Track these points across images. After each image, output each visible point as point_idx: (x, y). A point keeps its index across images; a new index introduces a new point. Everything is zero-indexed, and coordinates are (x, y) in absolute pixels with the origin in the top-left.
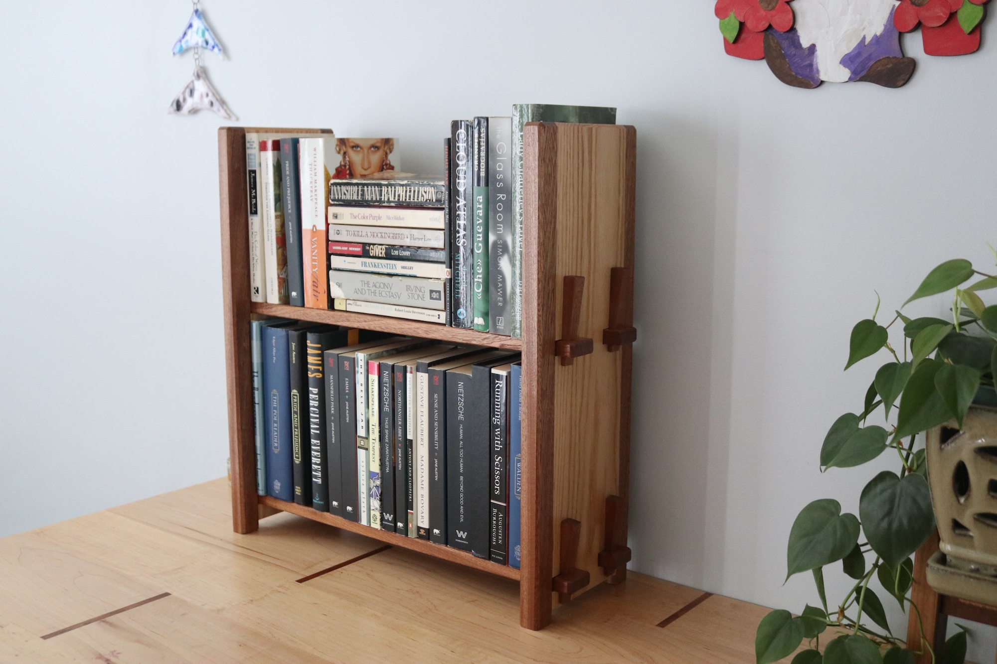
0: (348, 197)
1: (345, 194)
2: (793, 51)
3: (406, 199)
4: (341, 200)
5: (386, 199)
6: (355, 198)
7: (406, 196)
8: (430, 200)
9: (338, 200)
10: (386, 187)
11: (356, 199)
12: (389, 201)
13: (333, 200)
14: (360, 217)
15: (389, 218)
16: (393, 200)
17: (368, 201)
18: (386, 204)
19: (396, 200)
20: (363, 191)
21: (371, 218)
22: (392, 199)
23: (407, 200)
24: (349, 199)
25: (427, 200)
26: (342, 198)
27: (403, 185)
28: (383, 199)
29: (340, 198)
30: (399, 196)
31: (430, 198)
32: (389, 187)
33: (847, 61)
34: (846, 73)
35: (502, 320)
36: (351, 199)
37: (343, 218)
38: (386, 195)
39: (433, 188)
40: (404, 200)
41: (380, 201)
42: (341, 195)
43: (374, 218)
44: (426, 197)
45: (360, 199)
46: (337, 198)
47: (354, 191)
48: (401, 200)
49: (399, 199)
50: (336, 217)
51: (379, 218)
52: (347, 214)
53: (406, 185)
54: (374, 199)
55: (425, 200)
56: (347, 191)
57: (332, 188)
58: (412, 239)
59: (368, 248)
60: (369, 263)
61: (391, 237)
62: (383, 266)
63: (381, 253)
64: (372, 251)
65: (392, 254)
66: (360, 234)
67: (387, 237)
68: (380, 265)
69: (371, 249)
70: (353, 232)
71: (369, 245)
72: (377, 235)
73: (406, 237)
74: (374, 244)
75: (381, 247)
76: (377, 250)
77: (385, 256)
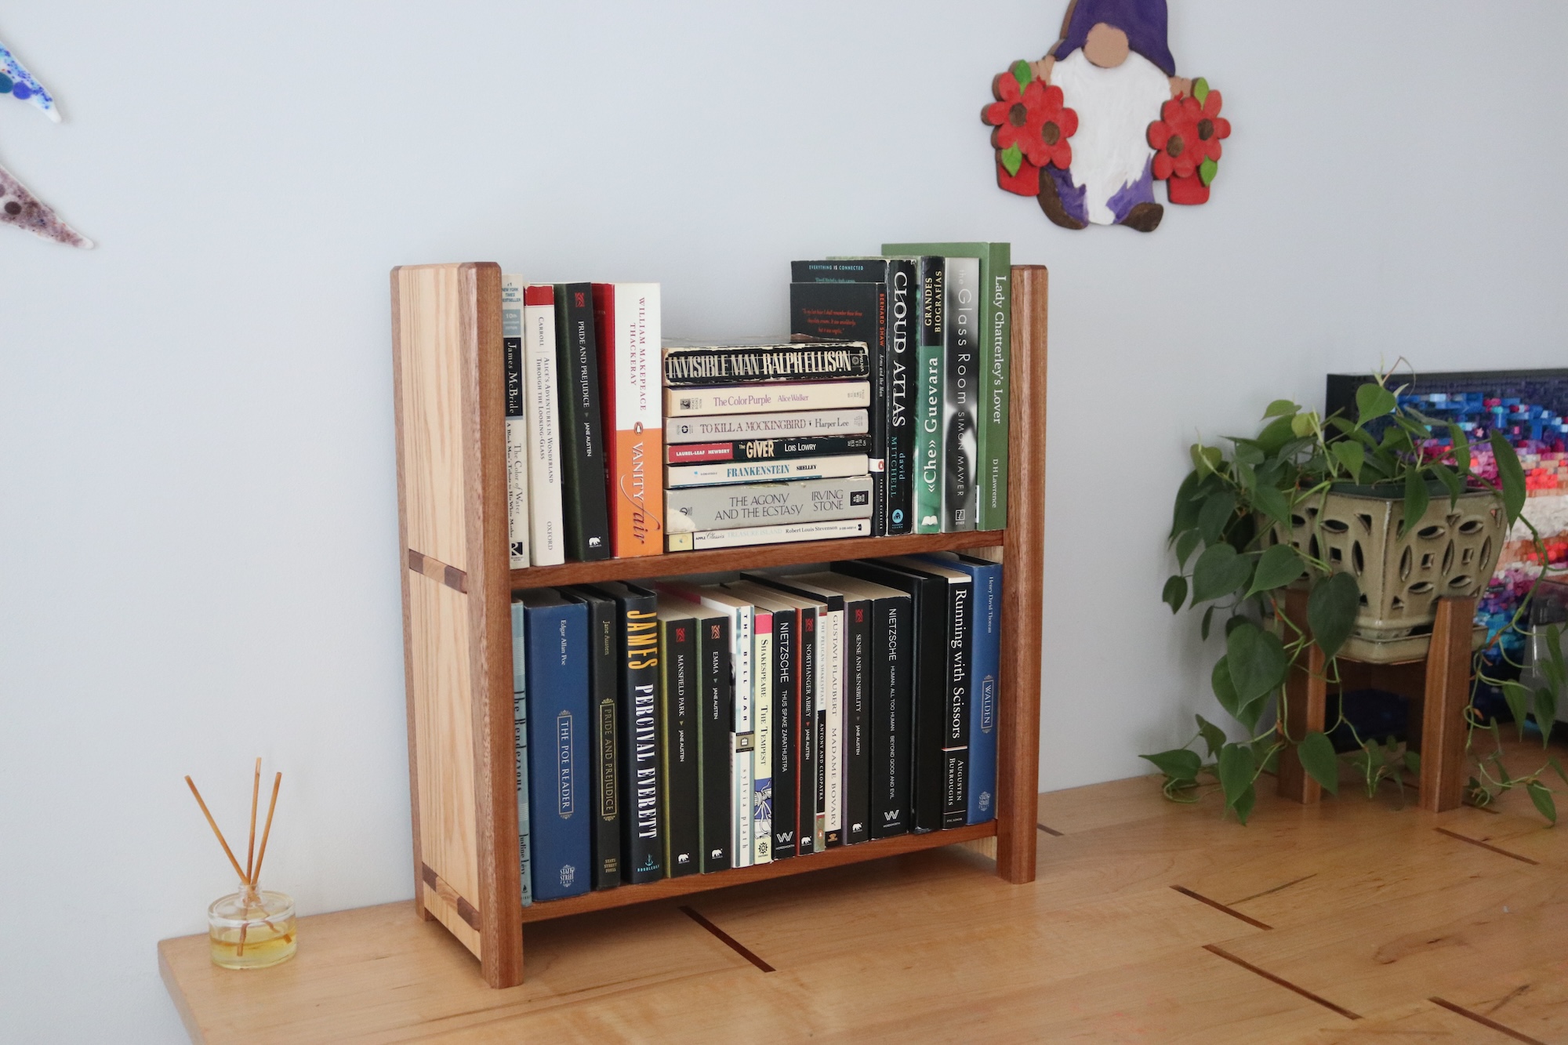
0: (702, 373)
1: (695, 369)
2: (1065, 190)
3: (804, 370)
4: (689, 379)
5: (771, 372)
6: (715, 373)
7: (804, 366)
8: (842, 369)
9: (683, 379)
10: (769, 355)
11: (717, 375)
12: (776, 375)
13: (672, 380)
14: (732, 402)
15: (782, 399)
16: (782, 372)
17: (740, 377)
18: (772, 379)
19: (789, 372)
20: (729, 362)
21: (752, 402)
22: (780, 371)
23: (807, 371)
24: (704, 376)
25: (838, 369)
26: (692, 376)
27: (798, 351)
28: (766, 373)
29: (686, 376)
30: (792, 366)
31: (841, 366)
32: (775, 355)
33: (1113, 203)
34: (1110, 216)
35: (962, 514)
36: (708, 375)
37: (701, 406)
38: (770, 366)
39: (844, 352)
40: (801, 371)
41: (762, 376)
42: (689, 371)
43: (757, 401)
44: (836, 365)
45: (724, 374)
46: (680, 376)
47: (712, 363)
48: (796, 371)
49: (793, 371)
50: (688, 406)
51: (767, 400)
52: (707, 399)
53: (803, 351)
54: (750, 373)
55: (835, 369)
56: (700, 364)
57: (670, 361)
58: (818, 425)
59: (743, 447)
60: (741, 470)
61: (783, 426)
62: (767, 471)
63: (767, 452)
64: (751, 451)
65: (786, 450)
66: (728, 428)
67: (777, 427)
68: (761, 471)
69: (750, 448)
70: (714, 427)
71: (745, 442)
72: (759, 426)
73: (808, 423)
74: (752, 441)
75: (765, 443)
76: (760, 449)
77: (773, 455)
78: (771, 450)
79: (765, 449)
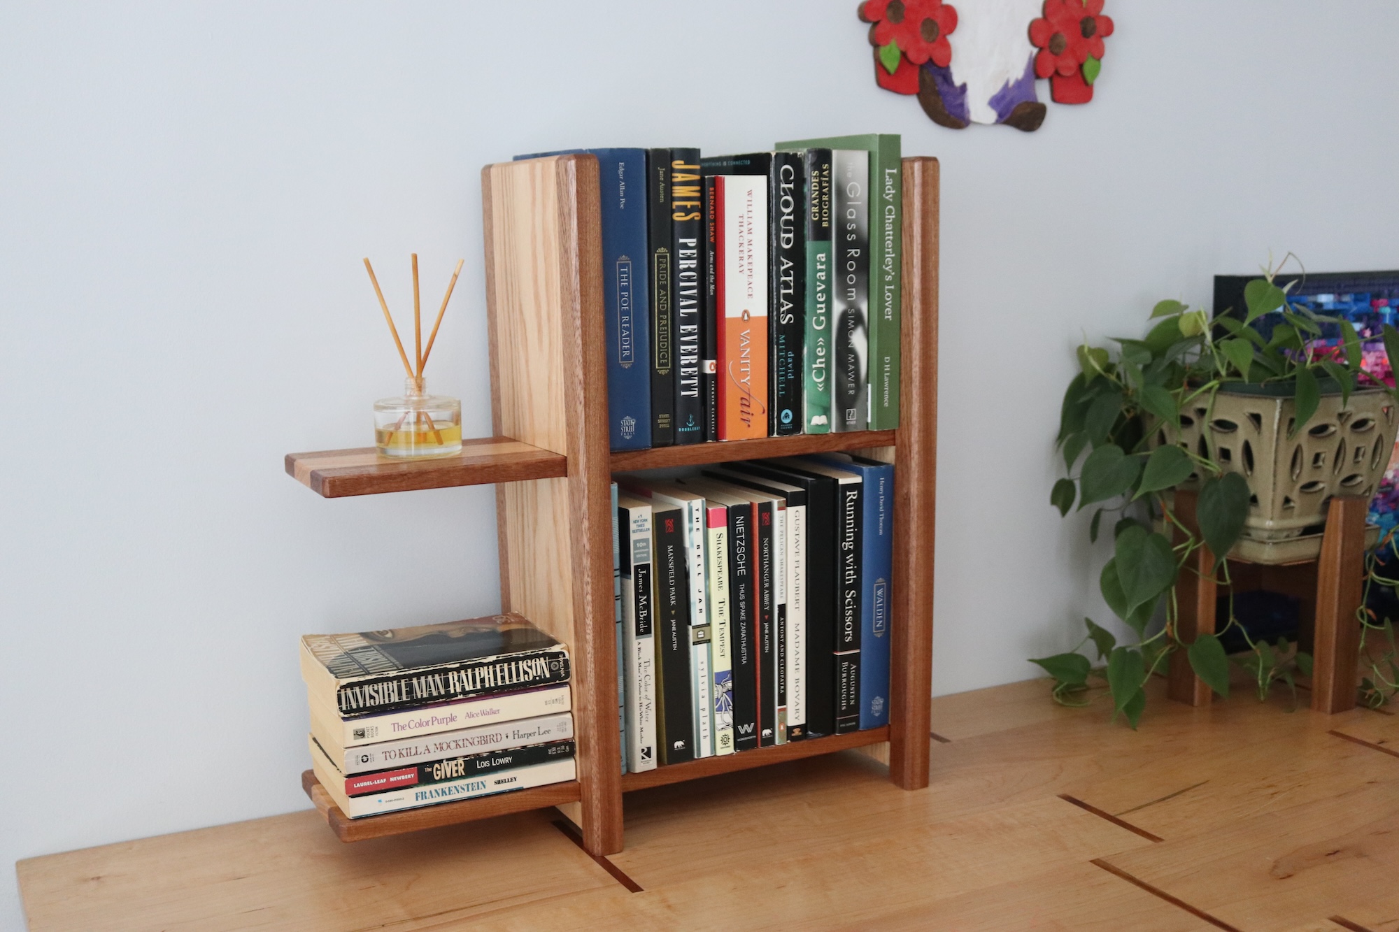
0: (380, 700)
1: (372, 697)
3: (496, 684)
4: (365, 708)
5: (459, 690)
6: (395, 699)
7: (495, 679)
8: (540, 676)
9: (358, 709)
10: (455, 673)
11: (397, 700)
12: (464, 692)
13: (345, 712)
14: (412, 725)
15: (470, 715)
16: (471, 688)
17: (423, 699)
18: (461, 697)
19: (479, 687)
20: (410, 686)
21: (436, 723)
22: (469, 687)
23: (500, 684)
24: (382, 703)
25: (534, 677)
26: (368, 705)
27: (488, 664)
28: (452, 691)
29: (361, 706)
30: (482, 680)
31: (539, 674)
32: (463, 672)
36: (387, 702)
37: (377, 735)
38: (457, 684)
39: (542, 659)
40: (493, 685)
41: (448, 695)
42: (365, 700)
43: (441, 721)
44: (532, 673)
45: (404, 698)
46: (354, 706)
47: (391, 689)
48: (487, 686)
49: (483, 686)
50: (362, 735)
51: (452, 719)
52: (383, 726)
53: (494, 664)
54: (435, 694)
55: (531, 678)
56: (377, 692)
57: (343, 692)
58: (516, 736)
59: (430, 770)
60: (431, 792)
61: (476, 743)
62: (460, 790)
63: (457, 771)
64: (439, 772)
65: (478, 767)
66: (413, 751)
67: (469, 745)
68: (454, 790)
69: (437, 770)
70: (398, 753)
71: (431, 764)
72: (449, 746)
73: (504, 737)
74: (440, 762)
75: (455, 762)
76: (449, 769)
77: (463, 774)
78: (461, 769)
79: (455, 768)
